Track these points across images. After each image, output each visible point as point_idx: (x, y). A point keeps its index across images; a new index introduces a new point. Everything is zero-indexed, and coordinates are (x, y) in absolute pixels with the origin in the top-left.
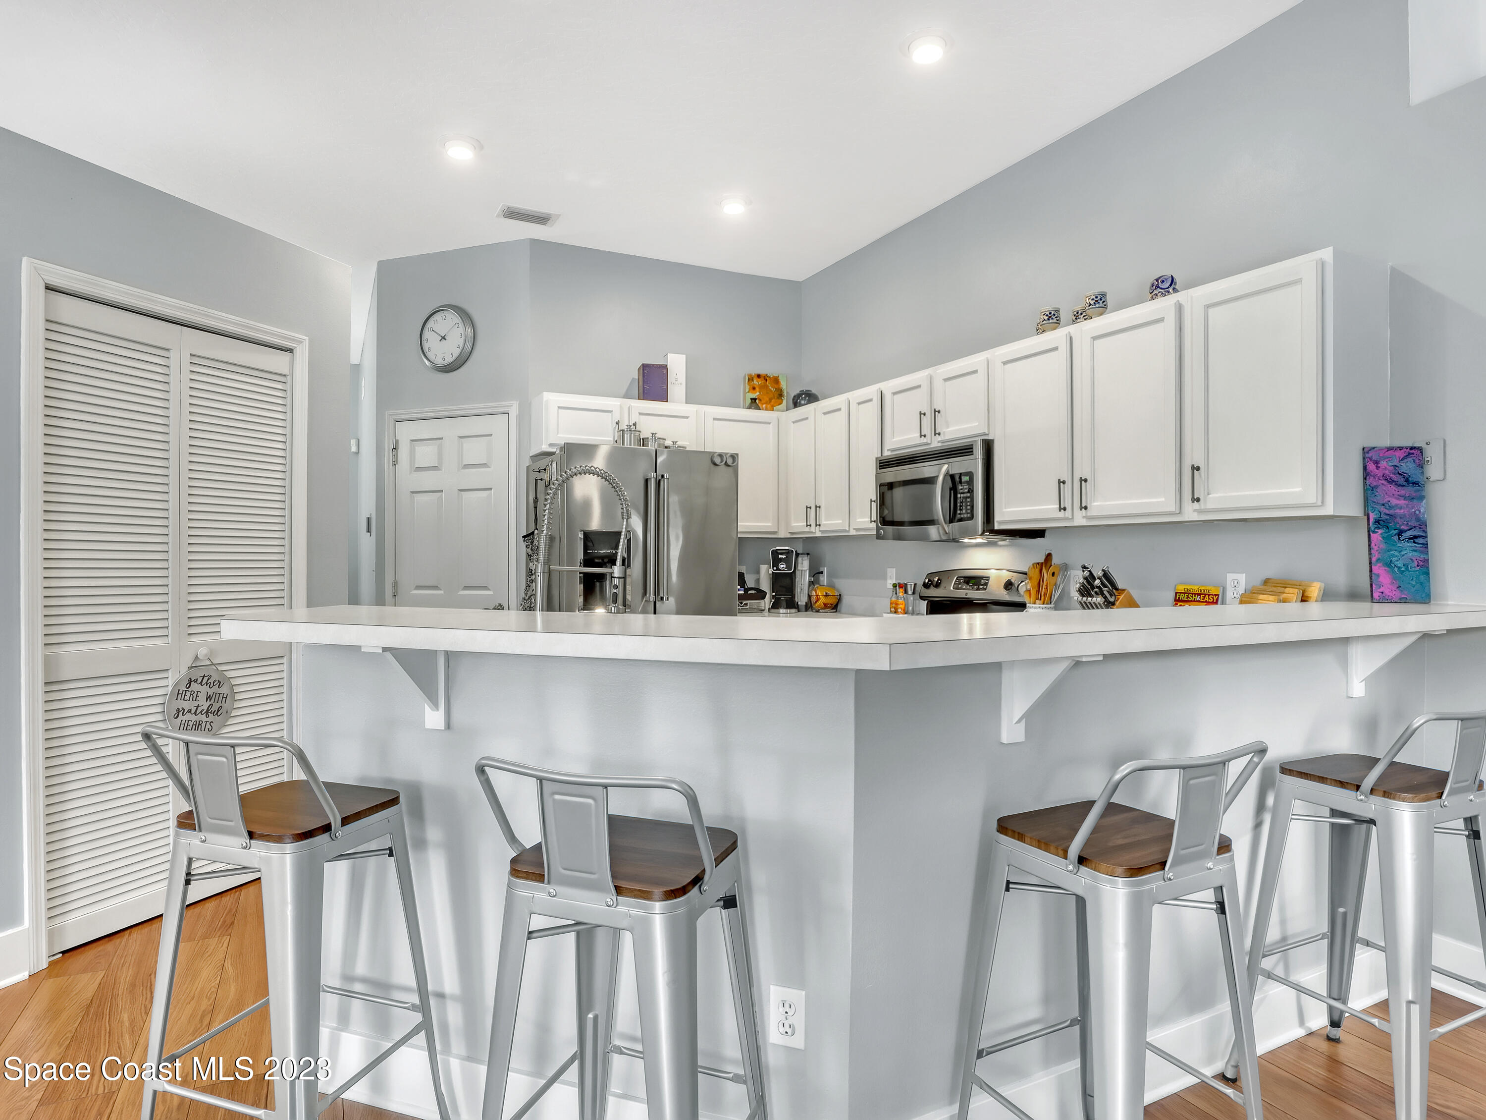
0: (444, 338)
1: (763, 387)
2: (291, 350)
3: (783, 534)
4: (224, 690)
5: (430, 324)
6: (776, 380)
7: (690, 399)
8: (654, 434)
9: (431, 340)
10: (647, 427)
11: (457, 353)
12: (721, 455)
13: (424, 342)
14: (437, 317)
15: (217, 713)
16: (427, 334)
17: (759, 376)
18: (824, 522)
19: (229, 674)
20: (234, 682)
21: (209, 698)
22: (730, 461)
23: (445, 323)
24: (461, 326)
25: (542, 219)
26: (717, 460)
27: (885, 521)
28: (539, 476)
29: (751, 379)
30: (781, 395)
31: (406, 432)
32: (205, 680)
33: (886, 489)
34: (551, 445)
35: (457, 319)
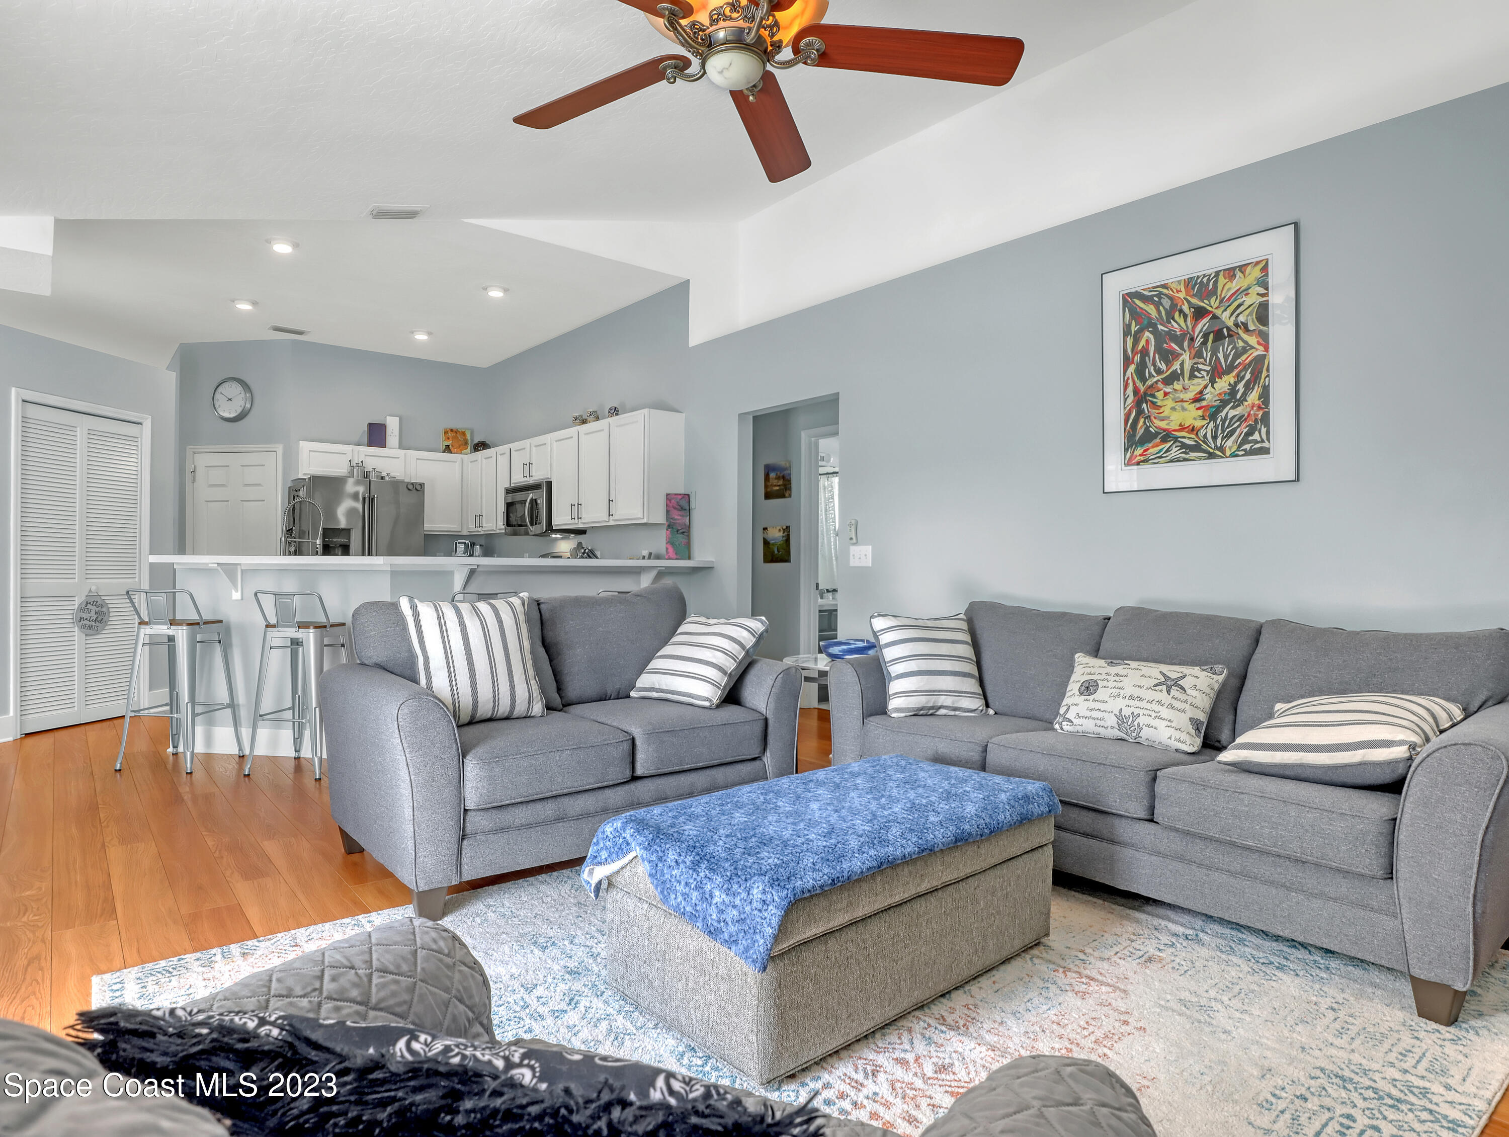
0: (230, 399)
1: (455, 438)
2: (141, 424)
3: (465, 533)
4: (104, 610)
5: (220, 389)
6: (464, 434)
7: (401, 447)
8: (374, 469)
9: (220, 400)
10: (370, 464)
11: (239, 410)
12: (412, 484)
13: (216, 402)
14: (226, 385)
15: (100, 622)
16: (217, 396)
17: (452, 430)
18: (484, 525)
19: (107, 602)
20: (110, 606)
21: (96, 613)
22: (418, 487)
23: (232, 390)
24: (243, 392)
25: (300, 333)
26: (410, 487)
27: (509, 524)
28: (296, 493)
29: (446, 432)
30: (466, 443)
31: (202, 461)
32: (95, 603)
33: (509, 506)
34: (305, 474)
35: (239, 388)
